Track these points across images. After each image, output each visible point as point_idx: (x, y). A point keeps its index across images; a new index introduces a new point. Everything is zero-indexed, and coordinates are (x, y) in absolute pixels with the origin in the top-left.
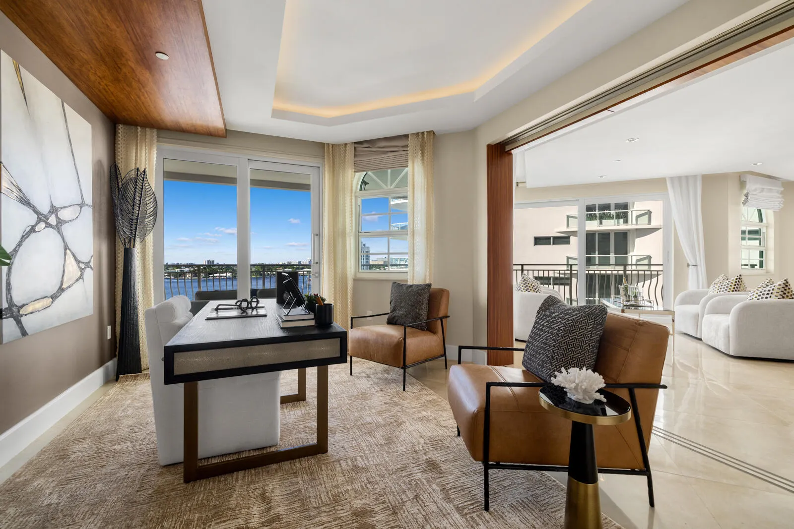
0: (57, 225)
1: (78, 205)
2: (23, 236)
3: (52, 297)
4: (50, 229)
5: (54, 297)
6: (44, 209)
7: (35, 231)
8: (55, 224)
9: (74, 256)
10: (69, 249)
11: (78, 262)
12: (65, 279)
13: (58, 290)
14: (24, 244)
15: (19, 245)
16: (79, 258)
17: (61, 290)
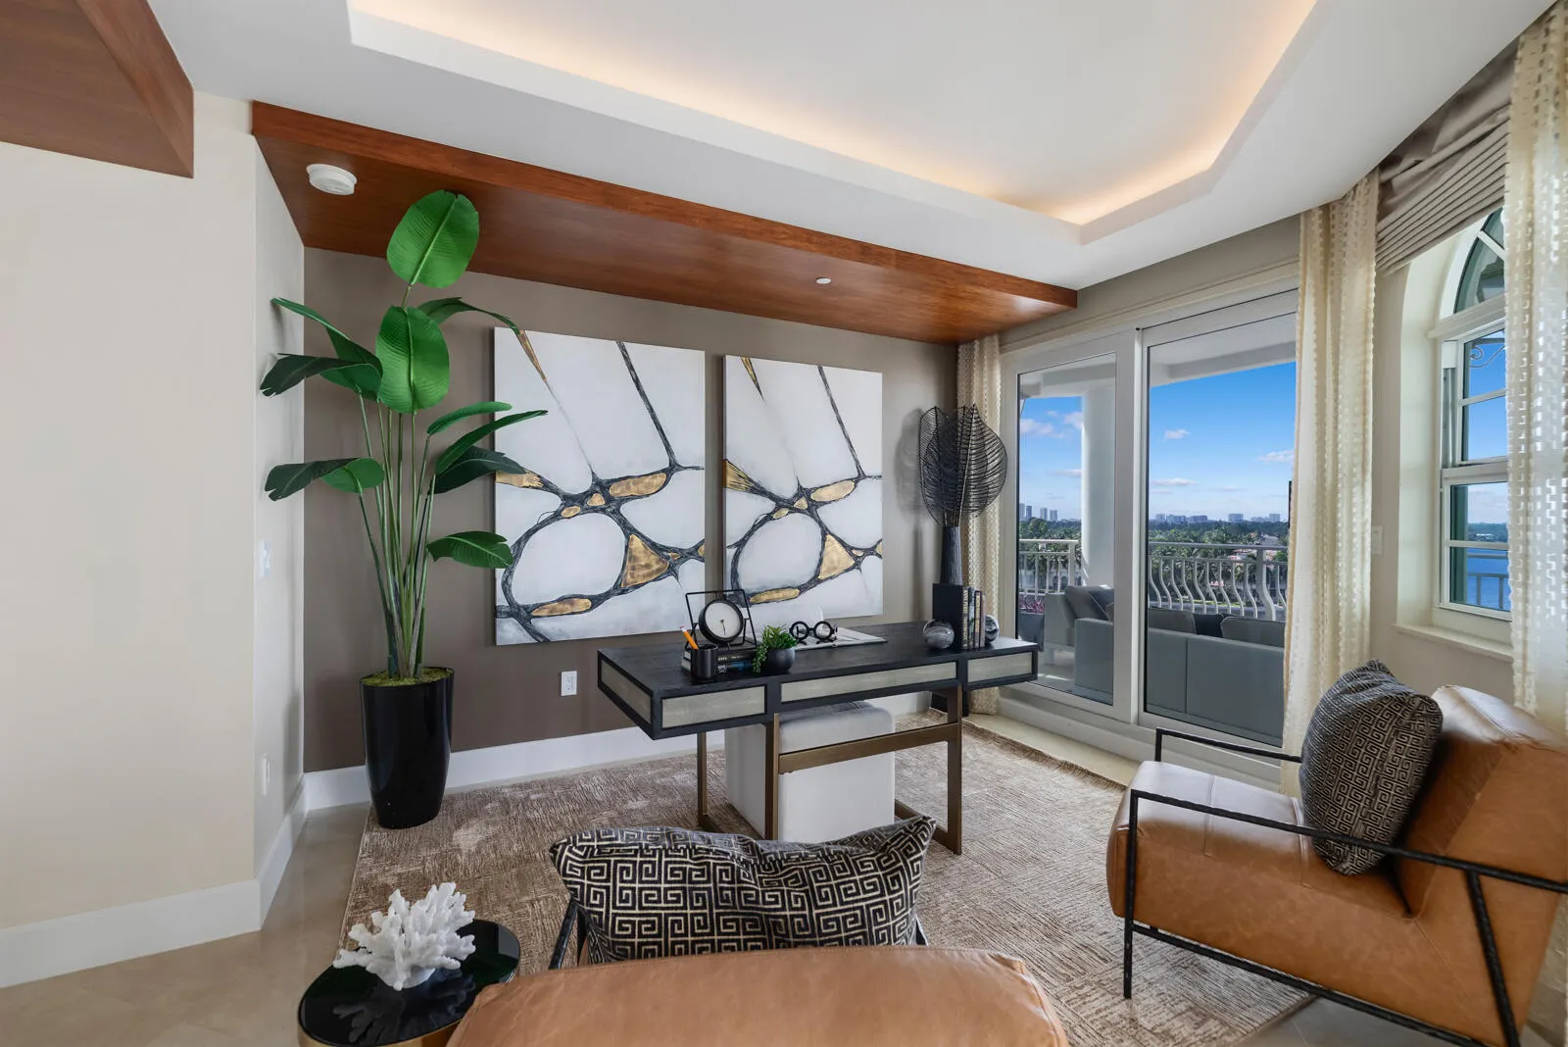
0: (809, 509)
1: (851, 479)
2: (754, 526)
3: (799, 588)
4: (797, 515)
5: (803, 589)
6: (788, 492)
7: (772, 519)
8: (806, 506)
9: (841, 542)
10: (830, 533)
11: (849, 548)
12: (823, 568)
13: (811, 580)
14: (757, 533)
15: (750, 534)
16: (850, 542)
17: (815, 581)
